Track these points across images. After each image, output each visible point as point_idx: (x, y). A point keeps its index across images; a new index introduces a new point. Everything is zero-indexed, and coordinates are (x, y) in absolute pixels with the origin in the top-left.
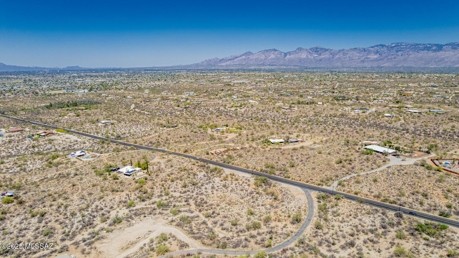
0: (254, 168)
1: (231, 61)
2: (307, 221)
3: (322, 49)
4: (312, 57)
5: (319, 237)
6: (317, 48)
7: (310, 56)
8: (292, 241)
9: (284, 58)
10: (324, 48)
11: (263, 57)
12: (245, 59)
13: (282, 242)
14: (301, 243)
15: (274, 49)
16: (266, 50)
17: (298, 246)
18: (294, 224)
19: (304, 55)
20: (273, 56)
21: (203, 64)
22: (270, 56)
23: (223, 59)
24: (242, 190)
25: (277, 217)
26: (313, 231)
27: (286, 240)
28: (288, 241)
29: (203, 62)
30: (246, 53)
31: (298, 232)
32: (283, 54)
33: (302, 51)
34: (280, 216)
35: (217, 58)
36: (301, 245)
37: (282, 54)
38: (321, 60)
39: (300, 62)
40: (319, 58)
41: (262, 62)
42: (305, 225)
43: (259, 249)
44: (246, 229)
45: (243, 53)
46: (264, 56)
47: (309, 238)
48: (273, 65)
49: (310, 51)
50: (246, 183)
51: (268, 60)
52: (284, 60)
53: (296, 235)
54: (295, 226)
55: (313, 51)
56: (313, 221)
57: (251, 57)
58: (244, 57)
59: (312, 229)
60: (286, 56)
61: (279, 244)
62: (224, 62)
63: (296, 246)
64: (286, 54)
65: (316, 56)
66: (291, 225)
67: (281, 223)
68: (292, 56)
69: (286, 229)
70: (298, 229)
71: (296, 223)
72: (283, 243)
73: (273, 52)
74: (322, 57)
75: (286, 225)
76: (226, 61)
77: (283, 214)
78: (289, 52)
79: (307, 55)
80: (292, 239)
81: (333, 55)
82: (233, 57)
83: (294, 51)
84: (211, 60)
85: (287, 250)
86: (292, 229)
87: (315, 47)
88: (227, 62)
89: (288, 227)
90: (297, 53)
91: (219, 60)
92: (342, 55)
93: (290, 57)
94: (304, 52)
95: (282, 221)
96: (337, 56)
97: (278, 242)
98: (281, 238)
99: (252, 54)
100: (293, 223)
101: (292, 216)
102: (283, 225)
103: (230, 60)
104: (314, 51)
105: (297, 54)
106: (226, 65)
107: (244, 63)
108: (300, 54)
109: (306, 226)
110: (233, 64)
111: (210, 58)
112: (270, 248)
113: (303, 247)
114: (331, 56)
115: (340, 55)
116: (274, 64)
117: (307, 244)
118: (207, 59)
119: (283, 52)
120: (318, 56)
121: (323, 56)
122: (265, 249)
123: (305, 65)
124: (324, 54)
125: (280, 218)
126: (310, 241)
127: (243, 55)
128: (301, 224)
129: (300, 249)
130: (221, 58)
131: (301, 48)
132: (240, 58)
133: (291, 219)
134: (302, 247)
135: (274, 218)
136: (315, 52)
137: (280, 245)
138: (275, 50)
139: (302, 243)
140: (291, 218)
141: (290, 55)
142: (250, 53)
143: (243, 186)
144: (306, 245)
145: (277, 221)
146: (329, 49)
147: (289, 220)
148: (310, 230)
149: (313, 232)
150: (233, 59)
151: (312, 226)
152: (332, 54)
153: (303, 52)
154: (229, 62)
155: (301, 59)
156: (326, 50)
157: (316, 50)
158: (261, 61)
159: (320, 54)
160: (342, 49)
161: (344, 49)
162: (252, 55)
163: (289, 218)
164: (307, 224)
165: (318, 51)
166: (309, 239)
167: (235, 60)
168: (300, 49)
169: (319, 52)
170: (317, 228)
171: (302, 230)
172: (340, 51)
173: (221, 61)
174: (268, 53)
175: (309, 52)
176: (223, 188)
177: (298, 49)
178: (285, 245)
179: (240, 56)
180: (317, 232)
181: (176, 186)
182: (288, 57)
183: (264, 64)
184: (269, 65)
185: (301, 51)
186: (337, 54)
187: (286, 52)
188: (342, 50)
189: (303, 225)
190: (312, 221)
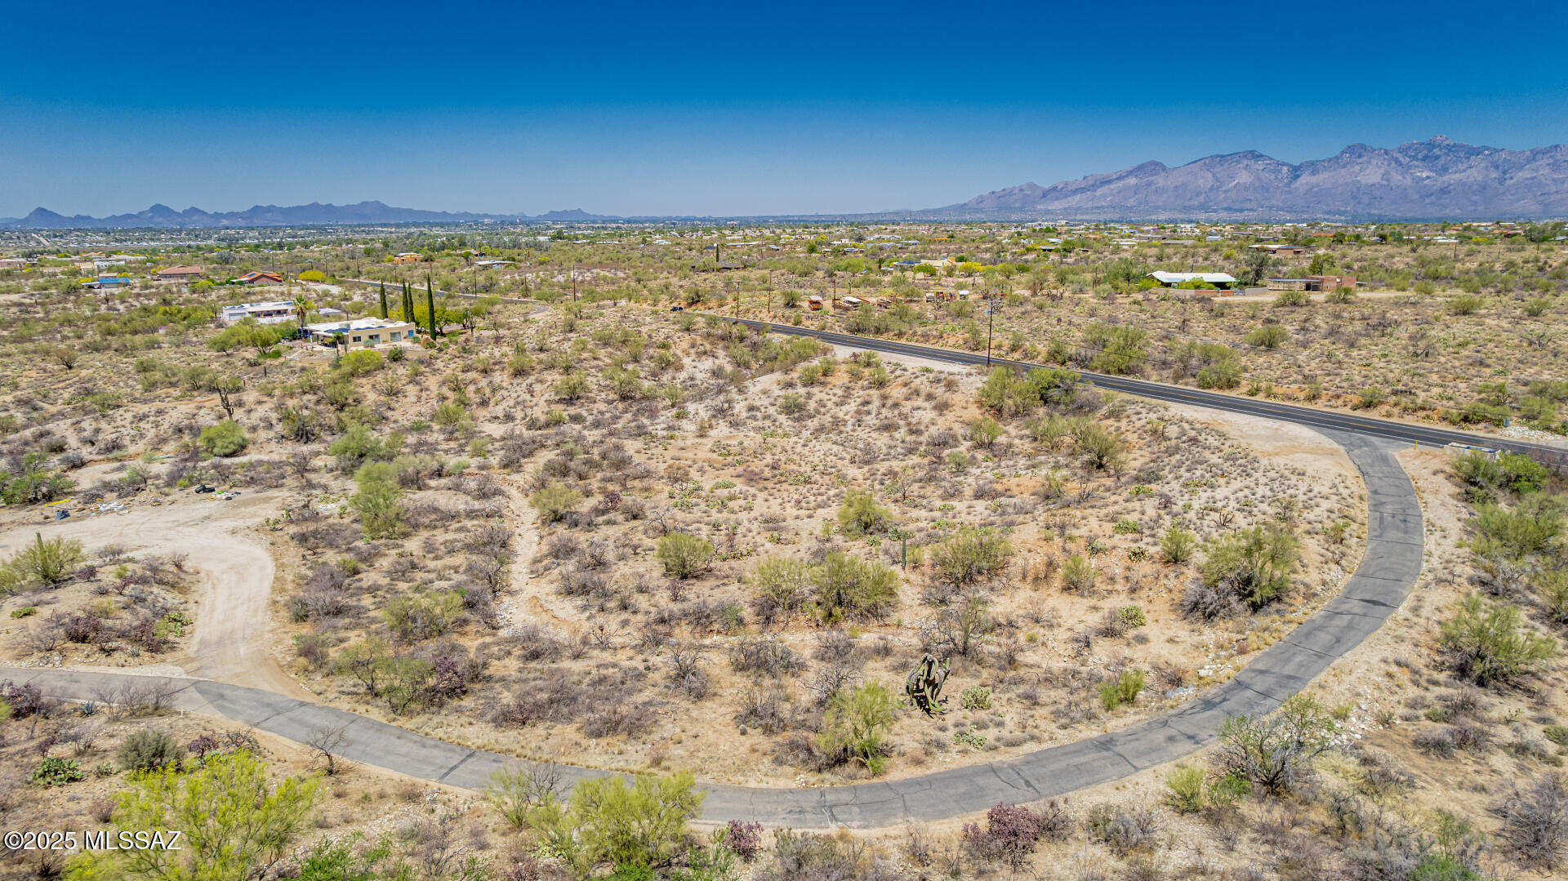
0: (1014, 349)
1: (1084, 196)
2: (1356, 606)
3: (1451, 149)
4: (1408, 181)
5: (1502, 762)
6: (1431, 146)
7: (1396, 178)
8: (1153, 753)
9: (1288, 185)
10: (1463, 146)
11: (1205, 180)
12: (1136, 189)
13: (1031, 747)
14: (1254, 783)
15: (1252, 152)
16: (1218, 156)
17: (1213, 817)
18: (1209, 616)
19: (1371, 174)
20: (1244, 178)
21: (982, 205)
22: (1232, 178)
23: (1055, 189)
24: (888, 428)
25: (1059, 556)
26: (1412, 692)
27: (1089, 732)
28: (1106, 744)
29: (981, 200)
30: (1140, 168)
31: (1239, 685)
32: (1285, 169)
33: (1365, 159)
34: (1095, 551)
35: (1032, 186)
36: (1254, 810)
37: (1280, 172)
38: (1444, 191)
39: (1354, 197)
40: (1439, 184)
41: (1202, 199)
42: (1324, 638)
43: (742, 768)
44: (748, 613)
45: (1129, 168)
46: (1209, 175)
47: (1371, 750)
48: (1241, 211)
49: (1399, 156)
50: (930, 397)
51: (1225, 191)
52: (1290, 192)
53: (1208, 704)
54: (1210, 635)
55: (1414, 158)
56: (1416, 610)
57: (1160, 180)
58: (1132, 181)
59: (1403, 676)
60: (1298, 176)
61: (979, 758)
62: (1057, 199)
63: (1185, 804)
64: (1296, 172)
65: (1425, 175)
66: (1182, 630)
67: (1093, 602)
68: (1323, 178)
69: (1127, 652)
70: (1243, 661)
71: (1231, 615)
72: (1033, 760)
73: (1245, 162)
74: (1452, 178)
75: (1133, 618)
76: (1066, 196)
77: (1124, 542)
78: (1313, 163)
79: (1387, 173)
80: (1159, 736)
81: (1505, 172)
82: (1091, 183)
83: (1330, 160)
84: (1010, 193)
85: (1052, 829)
86: (1177, 658)
87: (1426, 140)
88: (1069, 199)
89: (1142, 640)
90: (1344, 166)
91: (1039, 193)
92: (1546, 171)
93: (1313, 180)
94: (1374, 162)
95: (1101, 586)
96: (1521, 175)
97: (990, 734)
98: (1039, 712)
99: (1164, 169)
100: (1199, 610)
101: (1199, 558)
102: (1095, 620)
103: (1082, 190)
104: (1420, 156)
105: (1343, 171)
106: (1065, 209)
107: (1132, 202)
108: (1357, 168)
109: (1339, 643)
110: (1090, 204)
111: (1009, 186)
112: (863, 779)
113: (1270, 834)
114: (1494, 175)
115: (1537, 170)
116: (1247, 205)
117: (1339, 808)
118: (998, 189)
119: (1284, 164)
120: (1432, 174)
121: (1457, 176)
122: (805, 777)
123: (1373, 211)
124: (1461, 167)
125: (1093, 563)
126: (1378, 781)
127: (1130, 173)
128: (1277, 626)
129: (1229, 844)
130: (1047, 186)
131: (1363, 147)
132: (1120, 184)
133: (1188, 580)
134: (1264, 829)
135: (1037, 561)
136: (1424, 159)
137: (993, 770)
138: (1256, 156)
139: (1274, 785)
140: (1191, 573)
141: (1314, 173)
142: (1156, 167)
143: (905, 410)
144: (1320, 815)
145: (1057, 582)
146: (1487, 148)
147: (1172, 582)
148: (1383, 681)
149: (1413, 704)
150: (1093, 188)
151: (1405, 652)
152: (1497, 167)
153: (1369, 162)
154: (1078, 197)
155: (1358, 189)
156: (1477, 152)
157: (1428, 153)
158: (1198, 194)
159: (1445, 169)
160: (1546, 145)
161: (1557, 146)
162: (1163, 174)
163: (1170, 571)
164: (1350, 627)
165: (1437, 158)
166: (1366, 761)
167: (1099, 192)
168: (1357, 151)
169: (1441, 162)
170: (1462, 671)
171: (1289, 669)
172: (1535, 155)
173: (1045, 194)
174: (1226, 165)
175: (1397, 161)
176: (782, 418)
177: (1351, 149)
178: (1056, 775)
179: (1120, 178)
180: (1466, 706)
181: (528, 397)
182: (1305, 180)
183: (1209, 207)
184: (1229, 209)
185: (1360, 156)
186: (1522, 168)
187: (1297, 164)
188: (1545, 152)
189: (1309, 631)
190: (1402, 611)
